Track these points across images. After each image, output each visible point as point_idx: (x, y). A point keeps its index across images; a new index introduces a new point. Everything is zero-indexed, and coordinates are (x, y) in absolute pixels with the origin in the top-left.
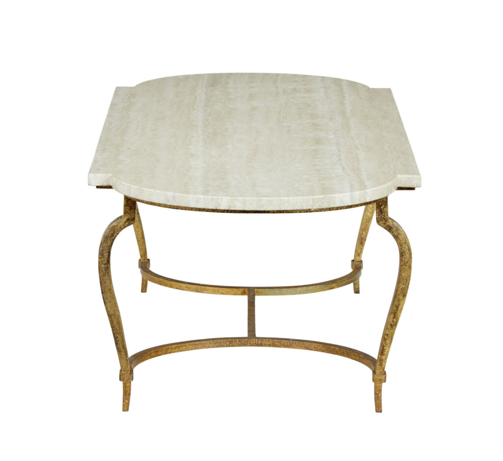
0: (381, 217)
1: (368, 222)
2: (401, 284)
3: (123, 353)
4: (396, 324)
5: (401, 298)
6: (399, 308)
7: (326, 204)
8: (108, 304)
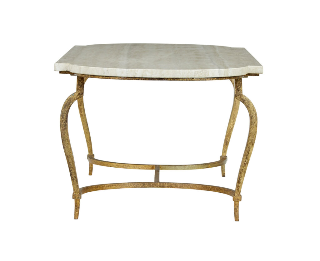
0: (238, 94)
1: (231, 131)
2: (251, 137)
3: (75, 181)
4: (247, 163)
5: (251, 146)
6: (250, 153)
7: (203, 75)
8: (66, 148)
